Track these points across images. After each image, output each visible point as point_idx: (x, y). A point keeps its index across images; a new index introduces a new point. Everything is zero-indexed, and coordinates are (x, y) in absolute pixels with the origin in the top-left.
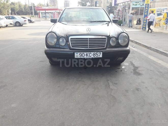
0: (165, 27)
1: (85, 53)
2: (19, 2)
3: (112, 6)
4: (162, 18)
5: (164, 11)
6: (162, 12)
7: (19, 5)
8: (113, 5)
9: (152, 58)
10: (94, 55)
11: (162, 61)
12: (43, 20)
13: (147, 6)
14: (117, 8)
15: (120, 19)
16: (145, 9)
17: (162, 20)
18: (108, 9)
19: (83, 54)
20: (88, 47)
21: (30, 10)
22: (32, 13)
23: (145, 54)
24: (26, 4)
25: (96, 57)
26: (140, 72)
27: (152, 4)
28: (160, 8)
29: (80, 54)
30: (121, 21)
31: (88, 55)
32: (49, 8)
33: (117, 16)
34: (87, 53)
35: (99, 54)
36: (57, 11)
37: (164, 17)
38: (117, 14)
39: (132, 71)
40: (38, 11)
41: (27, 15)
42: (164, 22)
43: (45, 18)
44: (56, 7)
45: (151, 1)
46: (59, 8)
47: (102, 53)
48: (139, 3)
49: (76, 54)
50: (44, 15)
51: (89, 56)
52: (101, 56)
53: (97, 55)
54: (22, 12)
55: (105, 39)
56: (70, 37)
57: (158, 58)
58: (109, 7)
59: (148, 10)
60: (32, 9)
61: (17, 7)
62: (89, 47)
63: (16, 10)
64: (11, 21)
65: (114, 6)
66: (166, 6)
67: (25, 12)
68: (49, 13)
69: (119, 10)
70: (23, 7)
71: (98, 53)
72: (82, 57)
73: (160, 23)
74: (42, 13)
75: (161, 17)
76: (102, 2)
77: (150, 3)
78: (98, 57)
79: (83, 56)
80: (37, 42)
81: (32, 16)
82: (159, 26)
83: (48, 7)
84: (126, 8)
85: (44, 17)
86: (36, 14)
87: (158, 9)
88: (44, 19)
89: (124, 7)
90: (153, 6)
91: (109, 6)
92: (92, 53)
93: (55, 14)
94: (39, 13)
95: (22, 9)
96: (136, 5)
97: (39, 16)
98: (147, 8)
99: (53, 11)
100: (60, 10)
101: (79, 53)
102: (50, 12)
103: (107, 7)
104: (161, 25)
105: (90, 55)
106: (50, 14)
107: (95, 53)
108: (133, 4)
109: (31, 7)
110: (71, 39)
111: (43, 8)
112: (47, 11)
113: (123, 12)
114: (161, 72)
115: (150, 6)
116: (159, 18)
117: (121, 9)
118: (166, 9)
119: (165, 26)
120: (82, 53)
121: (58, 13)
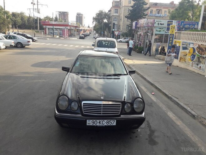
0: (190, 64)
1: (98, 121)
2: (22, 14)
3: (133, 29)
4: (188, 53)
5: (189, 45)
6: (188, 46)
7: (22, 18)
8: (134, 27)
9: (171, 114)
10: (107, 122)
11: (181, 121)
12: (49, 37)
13: (171, 36)
14: (138, 32)
15: (141, 45)
16: (169, 39)
17: (187, 55)
18: (128, 29)
19: (96, 122)
20: (101, 114)
21: (35, 23)
22: (36, 28)
23: (164, 108)
24: (30, 15)
25: (109, 125)
26: (156, 139)
27: (177, 35)
28: (185, 41)
29: (93, 122)
30: (142, 47)
31: (101, 122)
32: (58, 23)
33: (137, 41)
34: (100, 121)
35: (113, 122)
36: (67, 27)
37: (190, 52)
38: (138, 39)
39: (148, 138)
40: (44, 27)
41: (31, 29)
42: (190, 57)
43: (52, 35)
44: (66, 23)
45: (177, 31)
46: (70, 24)
47: (115, 121)
48: (163, 30)
49: (88, 121)
50: (52, 31)
51: (101, 124)
52: (115, 124)
53: (111, 123)
54: (25, 25)
55: (120, 105)
56: (83, 102)
57: (178, 116)
58: (129, 27)
59: (172, 41)
60: (37, 23)
61: (19, 20)
62: (103, 114)
63: (17, 24)
64: (12, 42)
65: (134, 29)
66: (192, 39)
67: (28, 26)
68: (57, 29)
69: (140, 35)
70: (26, 19)
71: (112, 120)
72: (94, 125)
73: (186, 58)
74: (48, 28)
75: (187, 51)
76: (121, 20)
77: (175, 33)
78: (112, 125)
79: (96, 123)
80: (44, 80)
81: (37, 31)
82: (184, 61)
83: (56, 22)
84: (148, 33)
85: (52, 33)
86: (42, 28)
87: (184, 42)
88: (51, 37)
89: (146, 32)
90: (178, 37)
91: (130, 24)
92: (106, 121)
93: (64, 31)
94: (46, 28)
95: (25, 21)
96: (160, 31)
97: (45, 32)
98: (171, 39)
99: (63, 27)
100: (70, 26)
101: (91, 121)
102: (59, 29)
103: (127, 25)
104: (186, 61)
105: (104, 122)
106: (59, 30)
107: (109, 120)
108: (157, 30)
109: (36, 20)
110: (84, 104)
111: (50, 23)
112: (54, 27)
113: (145, 37)
114: (178, 140)
115: (175, 37)
116: (184, 52)
117: (142, 34)
118: (192, 43)
119: (191, 62)
120: (94, 121)
121: (68, 29)
